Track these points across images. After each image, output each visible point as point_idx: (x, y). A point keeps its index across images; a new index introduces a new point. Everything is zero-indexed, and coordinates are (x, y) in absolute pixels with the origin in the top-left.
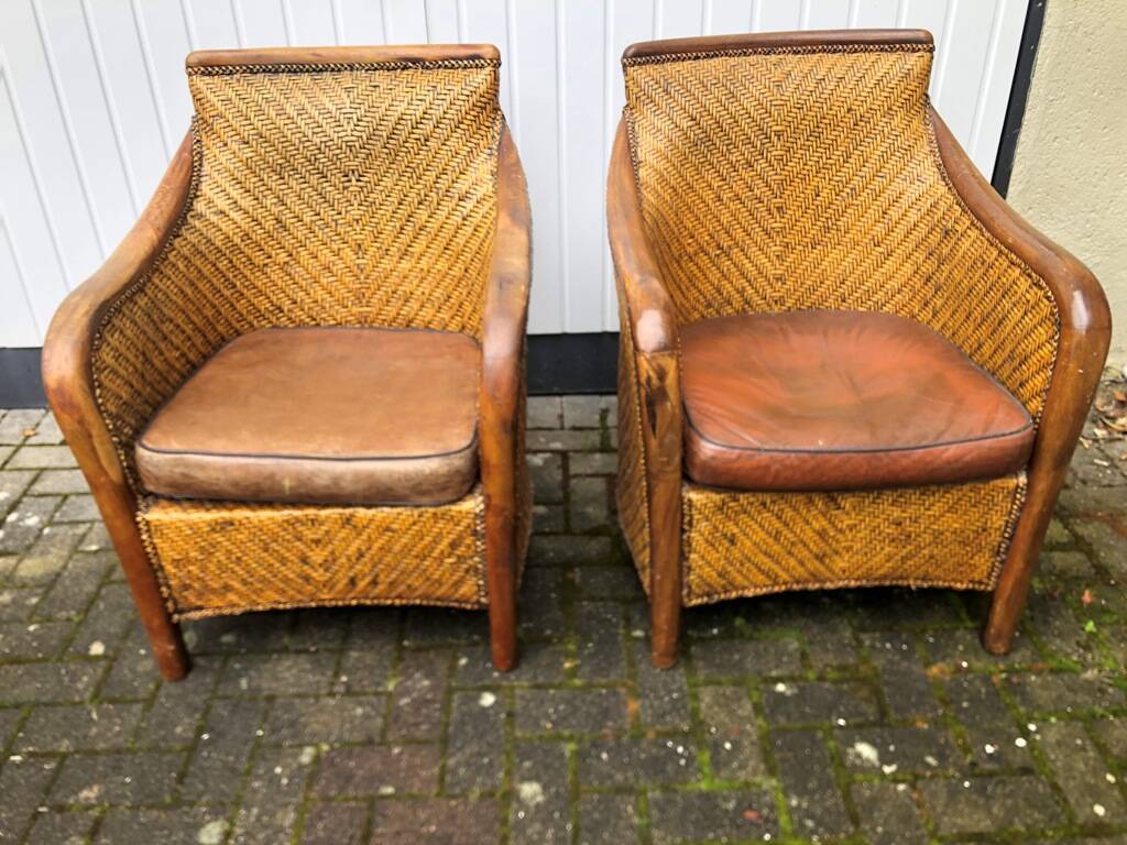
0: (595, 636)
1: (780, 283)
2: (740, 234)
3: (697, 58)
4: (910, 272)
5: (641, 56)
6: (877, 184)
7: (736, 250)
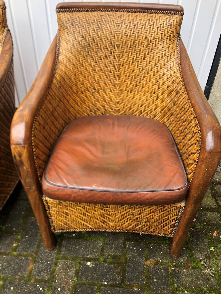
0: (30, 233)
1: (118, 104)
2: (103, 85)
3: (87, 11)
4: (165, 105)
5: (63, 9)
6: (156, 69)
7: (101, 91)
